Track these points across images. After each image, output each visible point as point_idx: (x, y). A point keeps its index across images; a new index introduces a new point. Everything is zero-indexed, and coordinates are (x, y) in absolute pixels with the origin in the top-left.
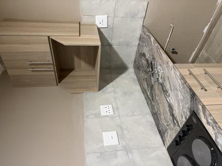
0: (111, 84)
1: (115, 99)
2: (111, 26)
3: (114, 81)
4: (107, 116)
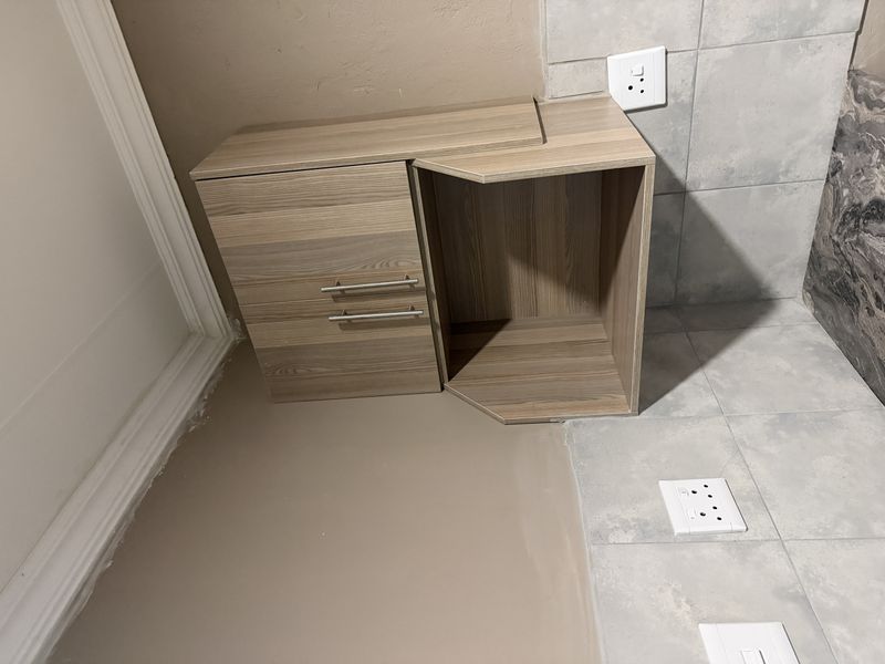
0: (698, 377)
1: (736, 448)
2: (685, 98)
3: (714, 362)
4: (707, 538)
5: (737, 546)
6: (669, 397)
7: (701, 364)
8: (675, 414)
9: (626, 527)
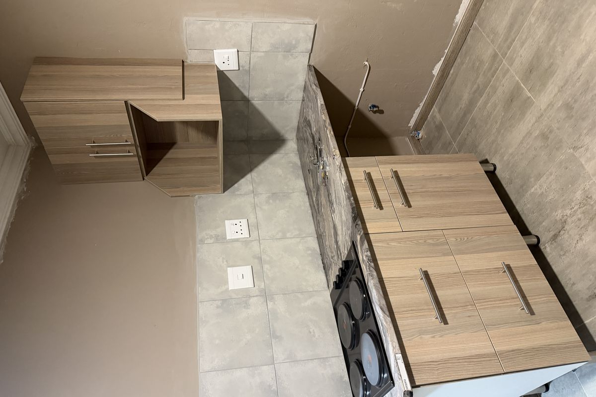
1: (255, 207)
2: (247, 68)
4: (237, 240)
5: (246, 242)
6: (236, 185)
7: (251, 170)
8: (237, 193)
9: (211, 237)
